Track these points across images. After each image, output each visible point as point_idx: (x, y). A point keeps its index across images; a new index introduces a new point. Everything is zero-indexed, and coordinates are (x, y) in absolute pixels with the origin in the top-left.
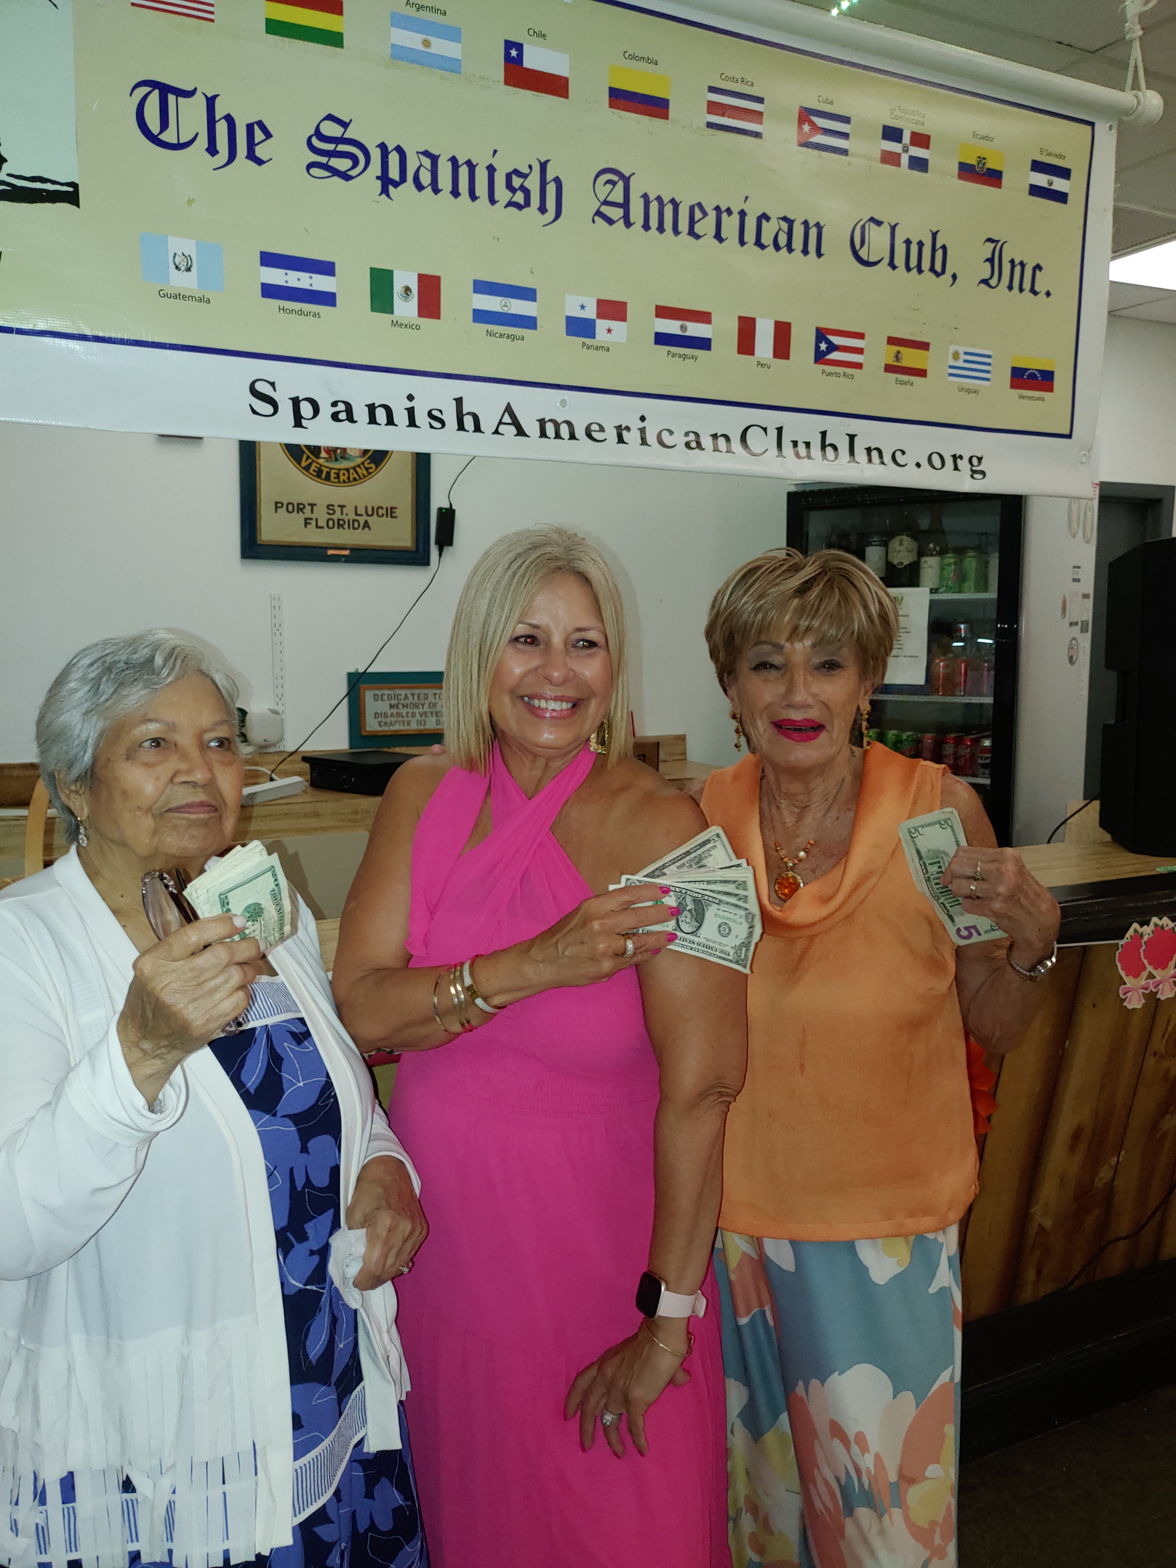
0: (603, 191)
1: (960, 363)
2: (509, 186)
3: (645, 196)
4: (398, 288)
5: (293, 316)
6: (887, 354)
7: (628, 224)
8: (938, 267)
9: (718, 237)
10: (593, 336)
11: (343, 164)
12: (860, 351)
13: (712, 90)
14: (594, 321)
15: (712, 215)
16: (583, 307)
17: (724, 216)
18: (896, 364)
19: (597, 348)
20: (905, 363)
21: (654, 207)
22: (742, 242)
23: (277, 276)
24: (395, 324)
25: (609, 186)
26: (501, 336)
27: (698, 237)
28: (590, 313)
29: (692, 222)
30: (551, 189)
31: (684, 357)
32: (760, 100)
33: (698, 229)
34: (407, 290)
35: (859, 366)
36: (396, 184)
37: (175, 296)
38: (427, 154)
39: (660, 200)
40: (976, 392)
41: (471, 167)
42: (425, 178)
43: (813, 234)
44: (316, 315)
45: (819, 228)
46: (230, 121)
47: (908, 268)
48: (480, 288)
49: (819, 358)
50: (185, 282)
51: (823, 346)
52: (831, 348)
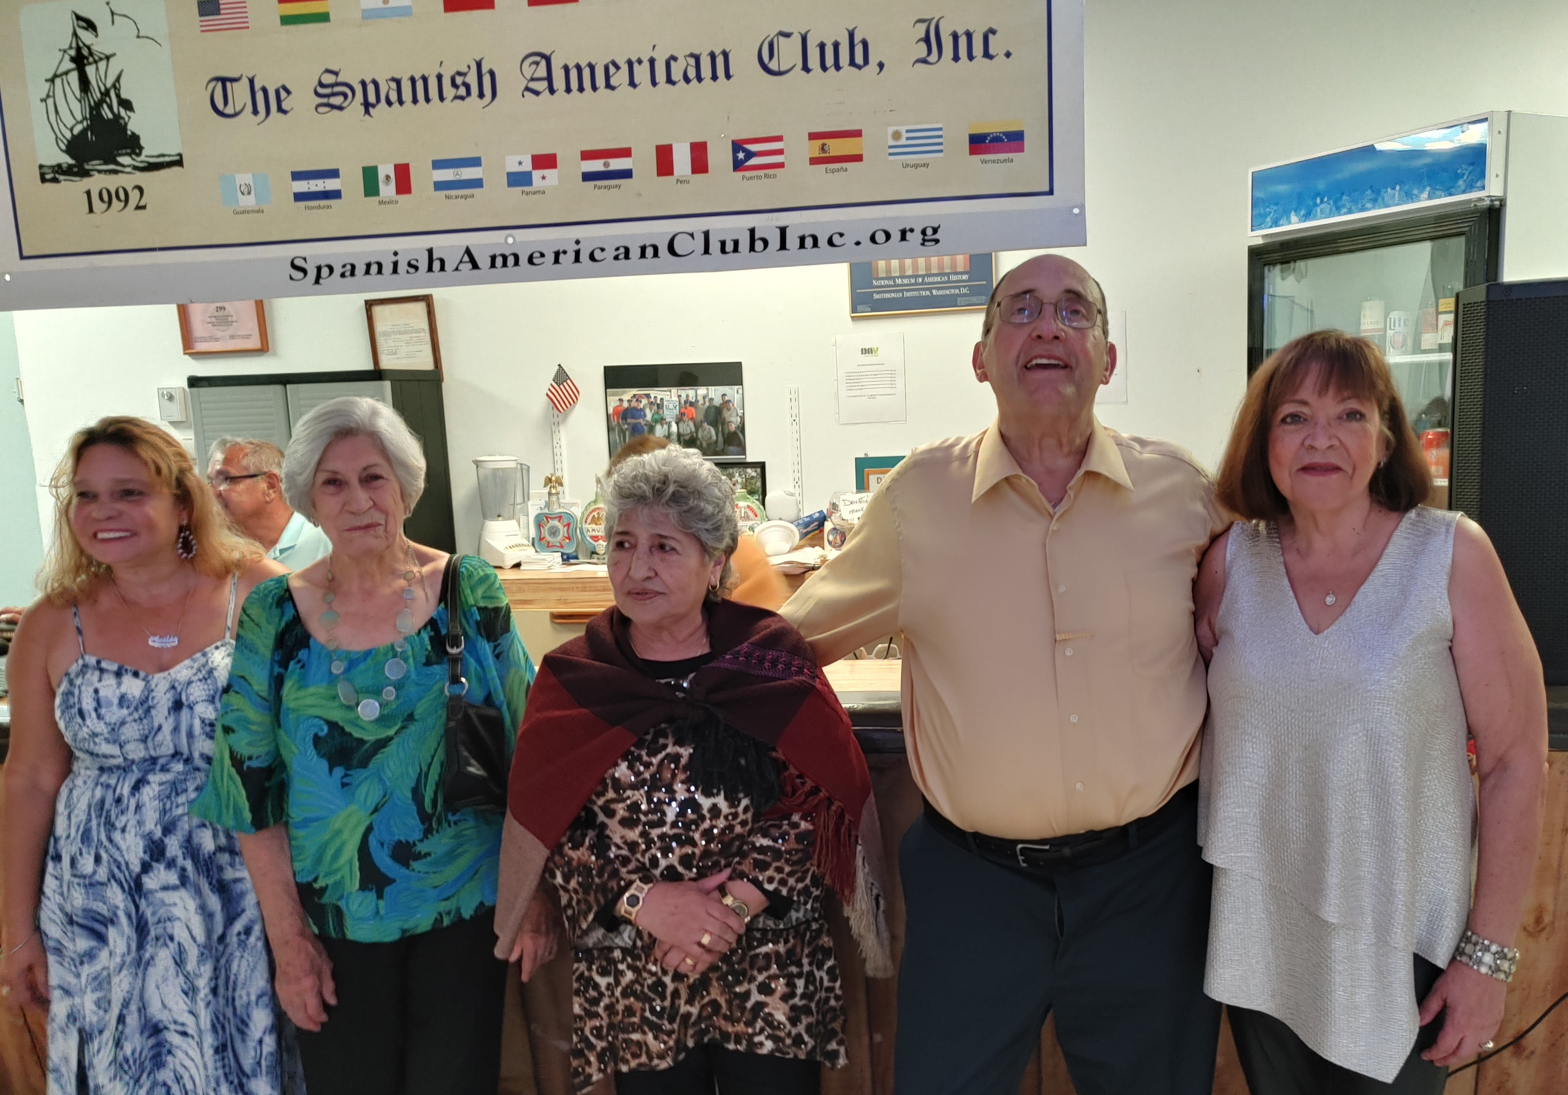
0: (528, 71)
1: (903, 142)
2: (455, 86)
4: (381, 177)
5: (314, 211)
6: (815, 149)
7: (552, 91)
8: (859, 60)
9: (632, 84)
10: (530, 183)
11: (337, 100)
12: (780, 152)
14: (530, 173)
15: (625, 68)
16: (520, 163)
17: (636, 66)
18: (822, 155)
19: (535, 193)
20: (833, 153)
21: (574, 74)
22: (654, 83)
23: (302, 186)
24: (381, 203)
25: (534, 66)
26: (457, 197)
27: (613, 88)
28: (527, 167)
29: (607, 77)
30: (487, 79)
31: (609, 188)
33: (613, 82)
34: (388, 177)
35: (781, 165)
36: (374, 106)
37: (243, 212)
38: (393, 79)
39: (579, 68)
40: (926, 165)
41: (425, 79)
42: (393, 97)
43: (720, 61)
44: (329, 207)
45: (725, 55)
46: (265, 90)
47: (824, 68)
48: (438, 164)
49: (738, 166)
50: (248, 201)
51: (741, 155)
52: (750, 155)
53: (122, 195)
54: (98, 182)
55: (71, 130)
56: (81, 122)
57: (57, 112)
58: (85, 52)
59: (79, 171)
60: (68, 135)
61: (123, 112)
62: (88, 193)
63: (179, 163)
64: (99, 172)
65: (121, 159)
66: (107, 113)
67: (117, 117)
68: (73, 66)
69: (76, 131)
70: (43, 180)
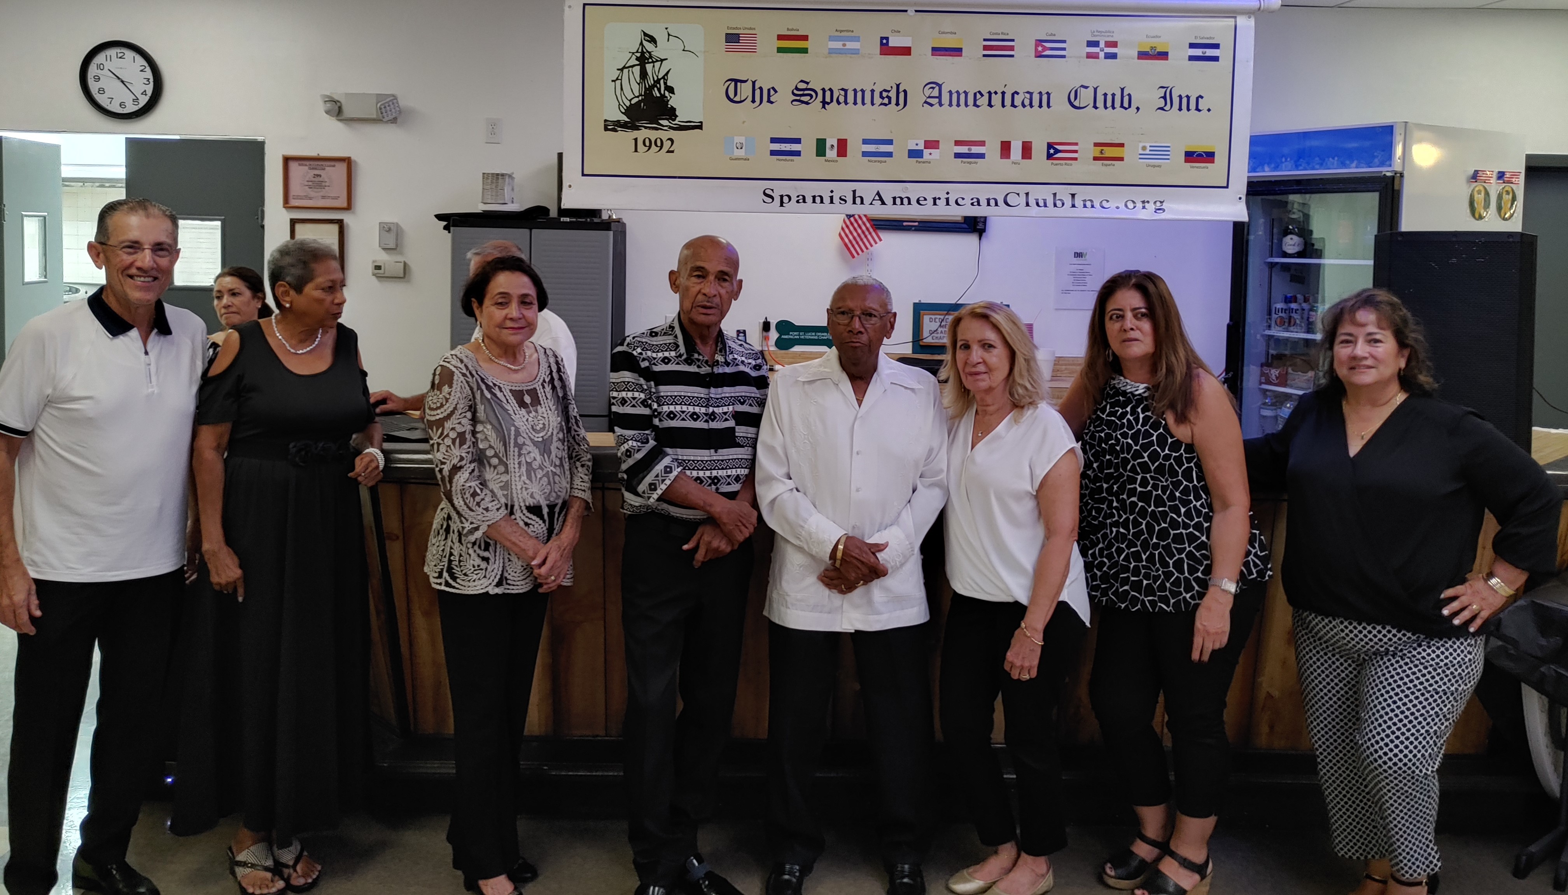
0: (928, 92)
1: (1147, 152)
2: (882, 97)
3: (950, 92)
4: (828, 145)
5: (782, 162)
6: (1096, 152)
7: (941, 105)
8: (1126, 105)
9: (990, 105)
11: (806, 98)
12: (1076, 152)
13: (985, 40)
15: (986, 96)
17: (993, 95)
19: (924, 162)
20: (1107, 155)
21: (955, 96)
22: (1003, 106)
23: (776, 147)
24: (826, 161)
25: (932, 90)
26: (875, 161)
27: (978, 106)
28: (921, 146)
29: (975, 100)
30: (902, 95)
31: (970, 163)
32: (1013, 40)
33: (978, 103)
34: (832, 146)
35: (1076, 159)
36: (828, 103)
37: (736, 159)
38: (842, 89)
39: (958, 92)
40: (1159, 166)
41: (863, 91)
42: (842, 99)
43: (1045, 98)
44: (792, 160)
45: (1048, 94)
46: (761, 88)
47: (1106, 108)
48: (866, 142)
49: (1050, 157)
50: (741, 153)
51: (1052, 151)
52: (1057, 151)
53: (659, 144)
54: (643, 134)
55: (630, 101)
56: (638, 97)
57: (622, 89)
58: (647, 55)
59: (630, 126)
60: (628, 104)
61: (667, 94)
62: (636, 140)
63: (700, 127)
64: (646, 128)
65: (661, 122)
66: (656, 93)
67: (663, 96)
68: (638, 63)
69: (633, 102)
70: (606, 129)
